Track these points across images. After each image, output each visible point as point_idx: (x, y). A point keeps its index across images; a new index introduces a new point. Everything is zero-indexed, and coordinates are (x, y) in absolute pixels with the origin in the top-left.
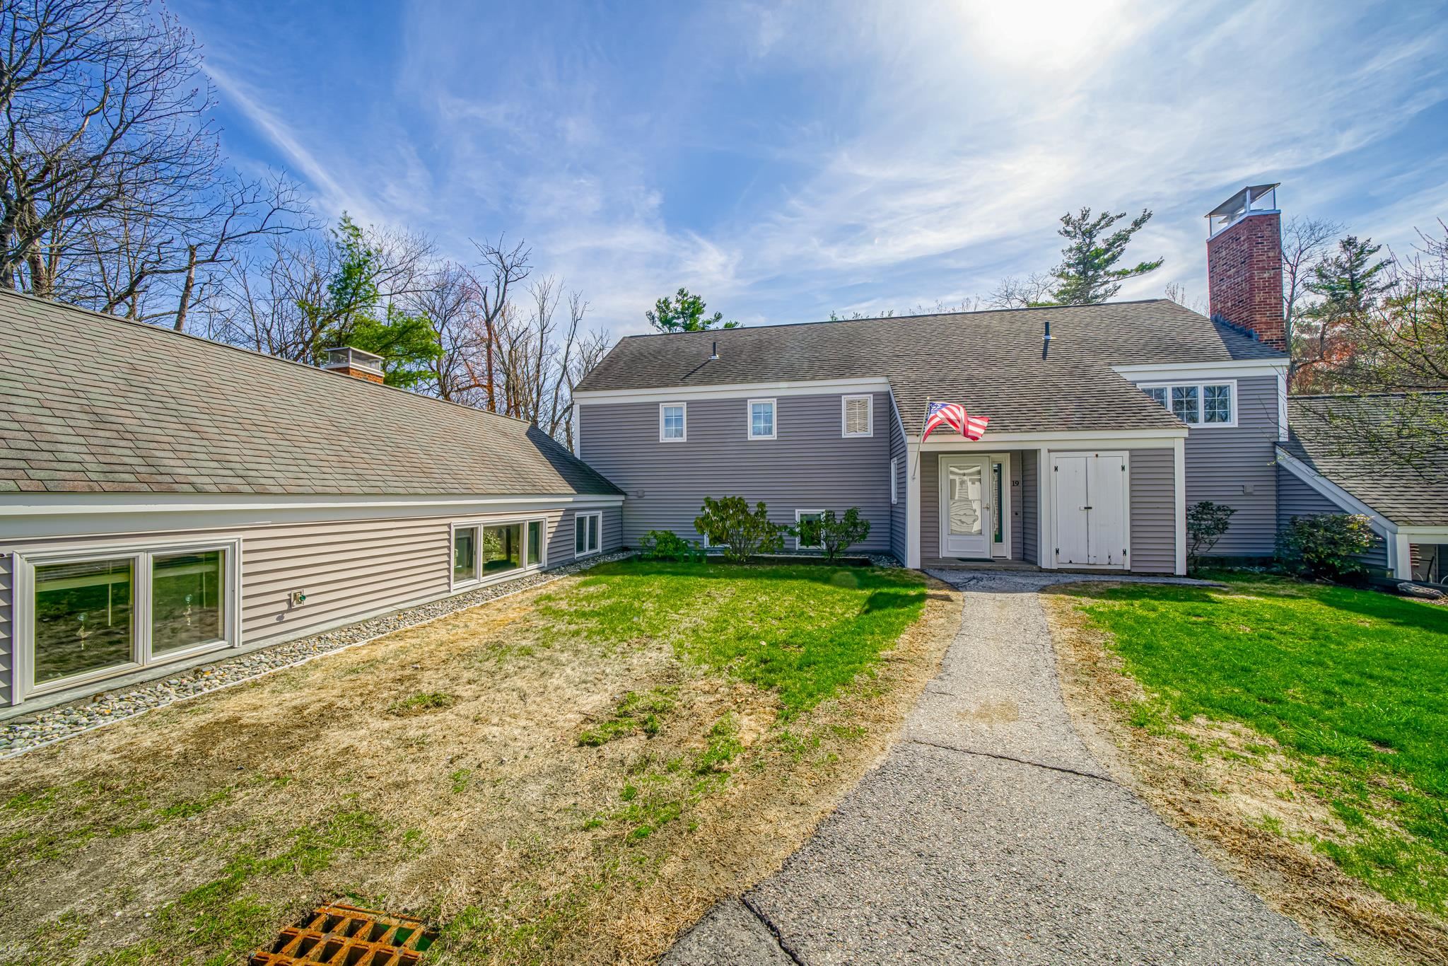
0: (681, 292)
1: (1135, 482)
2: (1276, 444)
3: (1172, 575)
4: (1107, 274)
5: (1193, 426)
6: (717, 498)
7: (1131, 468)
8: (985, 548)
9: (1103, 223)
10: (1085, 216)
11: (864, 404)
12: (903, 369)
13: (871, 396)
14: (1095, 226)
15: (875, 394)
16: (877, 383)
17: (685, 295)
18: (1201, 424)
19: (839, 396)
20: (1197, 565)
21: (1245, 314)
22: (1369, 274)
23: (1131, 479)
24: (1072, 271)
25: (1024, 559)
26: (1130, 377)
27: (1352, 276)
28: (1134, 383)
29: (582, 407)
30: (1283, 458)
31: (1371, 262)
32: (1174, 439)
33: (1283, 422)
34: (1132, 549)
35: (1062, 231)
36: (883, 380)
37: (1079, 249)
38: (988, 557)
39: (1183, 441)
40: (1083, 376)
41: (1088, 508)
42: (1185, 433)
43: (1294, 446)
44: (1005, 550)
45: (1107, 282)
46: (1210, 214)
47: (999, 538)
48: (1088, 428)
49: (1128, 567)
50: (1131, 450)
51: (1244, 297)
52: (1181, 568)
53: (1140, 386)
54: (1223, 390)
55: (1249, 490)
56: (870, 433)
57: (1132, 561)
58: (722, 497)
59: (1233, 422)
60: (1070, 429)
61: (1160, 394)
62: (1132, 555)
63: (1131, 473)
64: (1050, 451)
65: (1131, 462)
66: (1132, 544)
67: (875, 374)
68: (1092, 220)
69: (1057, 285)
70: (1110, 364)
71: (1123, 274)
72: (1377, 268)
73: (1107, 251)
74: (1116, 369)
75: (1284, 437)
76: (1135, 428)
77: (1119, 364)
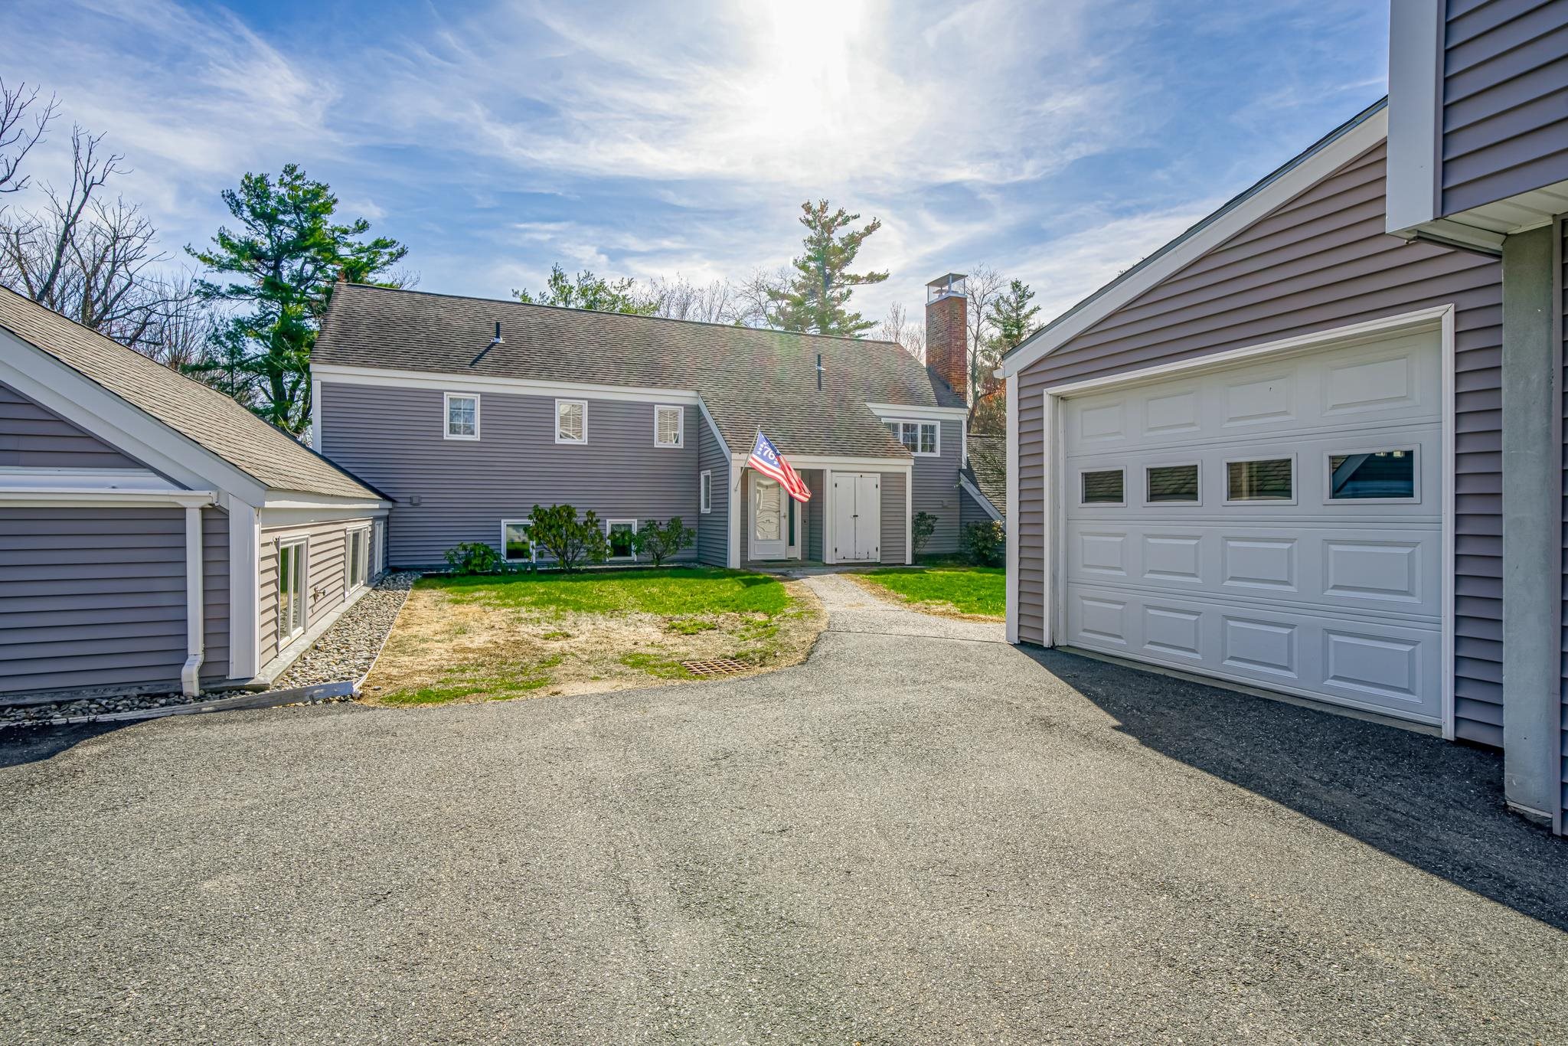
0: (290, 170)
1: (885, 497)
2: (960, 470)
3: (904, 564)
4: (842, 276)
5: (914, 454)
6: (546, 506)
7: (882, 486)
8: (780, 551)
9: (840, 220)
10: (824, 207)
11: (675, 414)
12: (710, 385)
13: (682, 408)
14: (833, 220)
15: (686, 407)
16: (686, 397)
17: (298, 177)
18: (919, 454)
19: (652, 405)
20: (917, 558)
21: (946, 370)
22: (1027, 317)
23: (882, 495)
24: (812, 265)
25: (810, 559)
26: (877, 413)
27: (1018, 315)
28: (879, 418)
29: (324, 385)
30: (964, 481)
31: (1030, 305)
32: (904, 466)
33: (965, 454)
34: (881, 547)
35: (803, 218)
36: (693, 394)
37: (818, 242)
38: (784, 558)
39: (910, 468)
40: (848, 410)
41: (855, 516)
42: (912, 462)
43: (969, 473)
44: (796, 552)
45: (842, 286)
46: (928, 285)
47: (792, 543)
48: (856, 455)
49: (878, 560)
50: (882, 473)
51: (945, 357)
52: (909, 560)
53: (883, 420)
54: (933, 428)
55: (946, 504)
56: (681, 445)
57: (881, 556)
58: (551, 506)
59: (937, 454)
60: (846, 455)
61: (895, 427)
62: (881, 551)
63: (882, 490)
64: (832, 471)
65: (882, 482)
66: (881, 542)
67: (686, 388)
68: (831, 213)
69: (798, 276)
70: (865, 401)
71: (856, 279)
72: (1032, 312)
73: (842, 251)
74: (869, 405)
75: (964, 467)
76: (884, 457)
77: (871, 401)
